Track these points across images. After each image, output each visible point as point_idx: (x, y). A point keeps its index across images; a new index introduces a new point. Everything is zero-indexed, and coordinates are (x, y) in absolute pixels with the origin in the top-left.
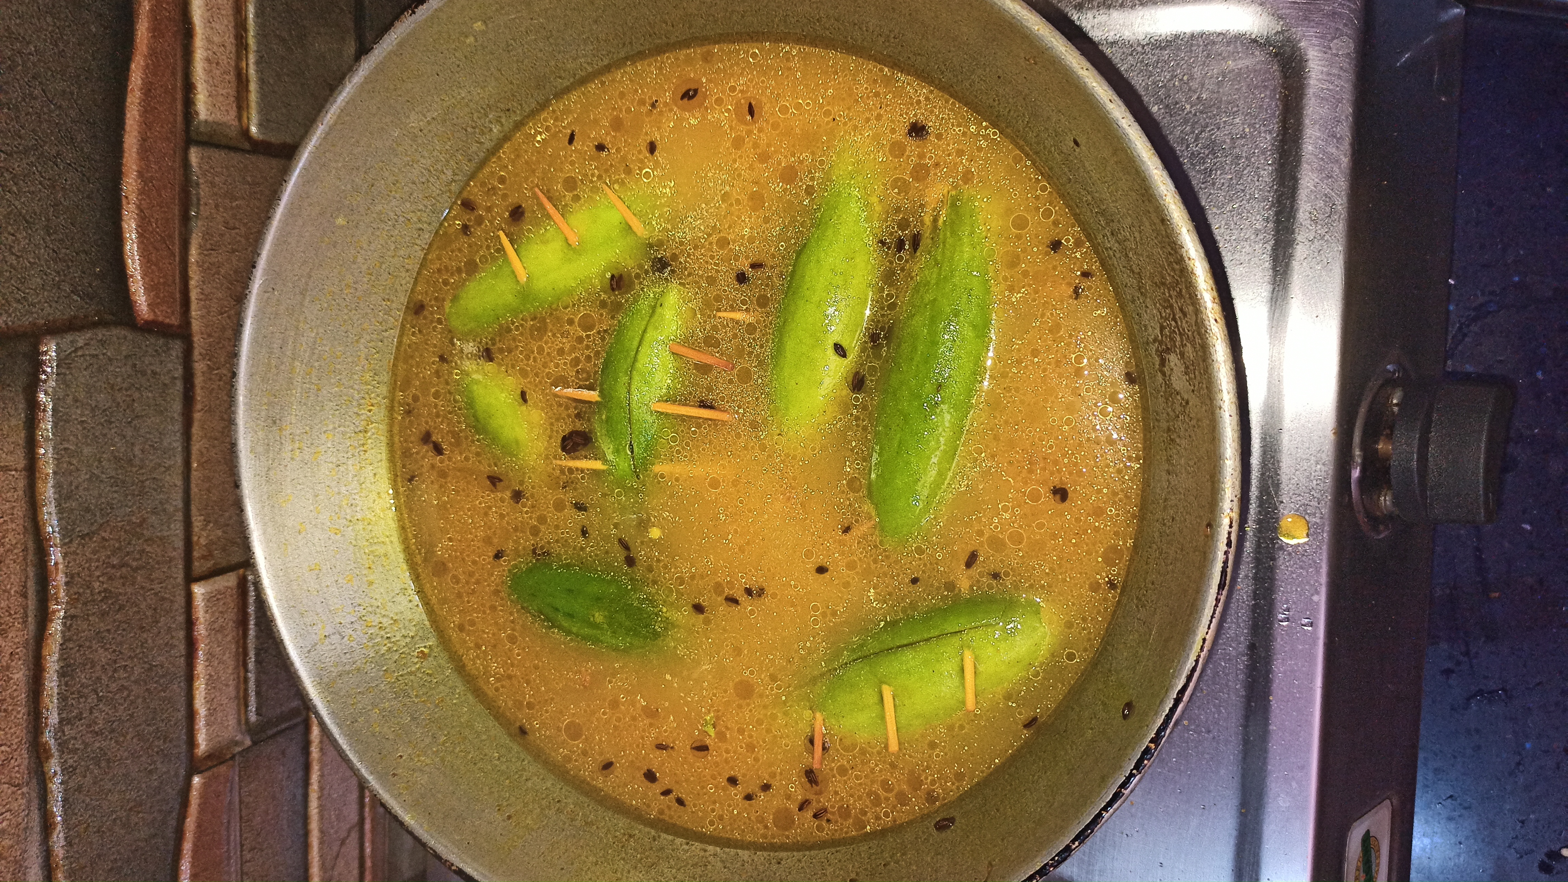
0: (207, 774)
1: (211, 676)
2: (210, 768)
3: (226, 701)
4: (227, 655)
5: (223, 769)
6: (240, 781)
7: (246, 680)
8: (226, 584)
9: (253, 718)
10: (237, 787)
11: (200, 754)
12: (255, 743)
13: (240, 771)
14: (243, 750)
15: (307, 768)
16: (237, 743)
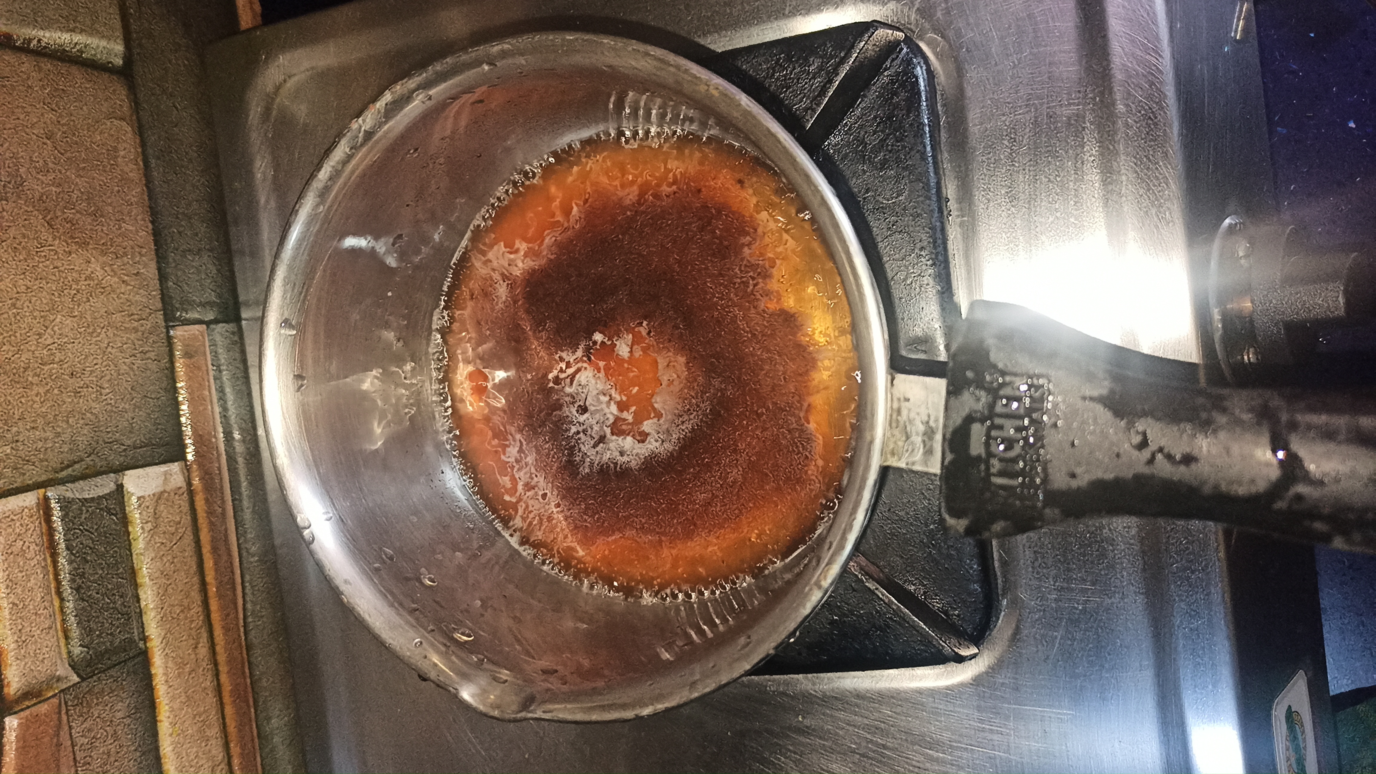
0: (22, 714)
1: (14, 604)
2: (28, 707)
3: (38, 632)
4: (33, 581)
5: (43, 708)
6: (69, 722)
7: (62, 608)
8: (21, 504)
9: (77, 650)
10: (66, 728)
11: (12, 693)
12: (83, 679)
13: (67, 711)
14: (68, 688)
15: (152, 706)
16: (59, 679)
